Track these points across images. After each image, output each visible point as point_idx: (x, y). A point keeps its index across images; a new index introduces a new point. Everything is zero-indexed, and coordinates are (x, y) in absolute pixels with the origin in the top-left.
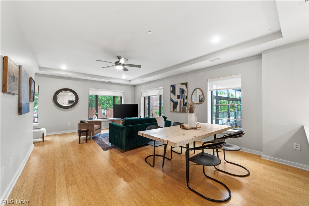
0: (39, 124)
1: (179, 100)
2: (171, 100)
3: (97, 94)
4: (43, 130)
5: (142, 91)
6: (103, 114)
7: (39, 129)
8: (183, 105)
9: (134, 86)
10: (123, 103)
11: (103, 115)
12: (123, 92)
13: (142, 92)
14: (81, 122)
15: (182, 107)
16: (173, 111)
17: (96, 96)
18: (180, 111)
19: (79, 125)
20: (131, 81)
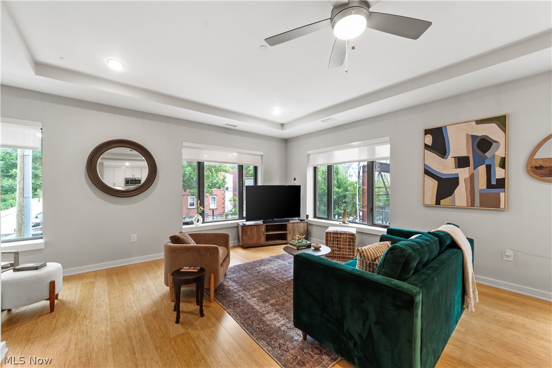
0: (45, 243)
1: (463, 174)
2: (428, 172)
3: (201, 160)
4: (53, 267)
5: (309, 152)
6: (191, 205)
7: (36, 268)
8: (488, 187)
9: (286, 141)
10: (260, 183)
11: (189, 207)
12: (262, 155)
13: (309, 155)
14: (175, 239)
15: (481, 195)
16: (438, 203)
17: (199, 163)
18: (473, 205)
19: (170, 252)
20: (285, 127)
